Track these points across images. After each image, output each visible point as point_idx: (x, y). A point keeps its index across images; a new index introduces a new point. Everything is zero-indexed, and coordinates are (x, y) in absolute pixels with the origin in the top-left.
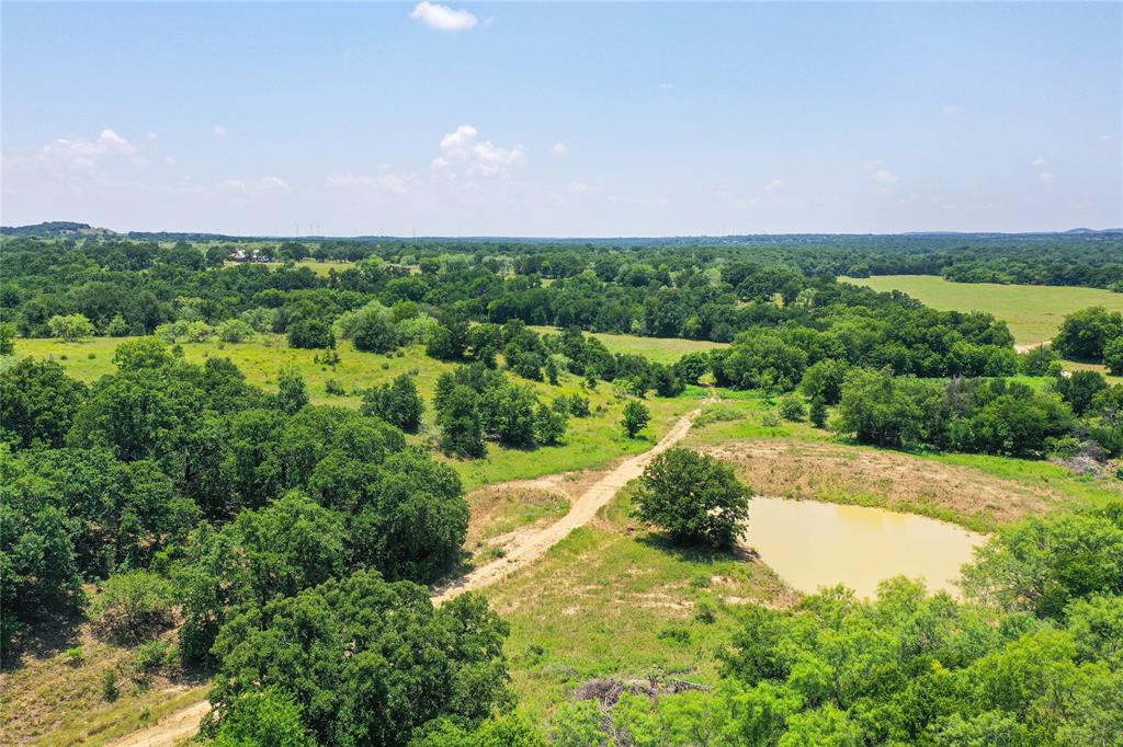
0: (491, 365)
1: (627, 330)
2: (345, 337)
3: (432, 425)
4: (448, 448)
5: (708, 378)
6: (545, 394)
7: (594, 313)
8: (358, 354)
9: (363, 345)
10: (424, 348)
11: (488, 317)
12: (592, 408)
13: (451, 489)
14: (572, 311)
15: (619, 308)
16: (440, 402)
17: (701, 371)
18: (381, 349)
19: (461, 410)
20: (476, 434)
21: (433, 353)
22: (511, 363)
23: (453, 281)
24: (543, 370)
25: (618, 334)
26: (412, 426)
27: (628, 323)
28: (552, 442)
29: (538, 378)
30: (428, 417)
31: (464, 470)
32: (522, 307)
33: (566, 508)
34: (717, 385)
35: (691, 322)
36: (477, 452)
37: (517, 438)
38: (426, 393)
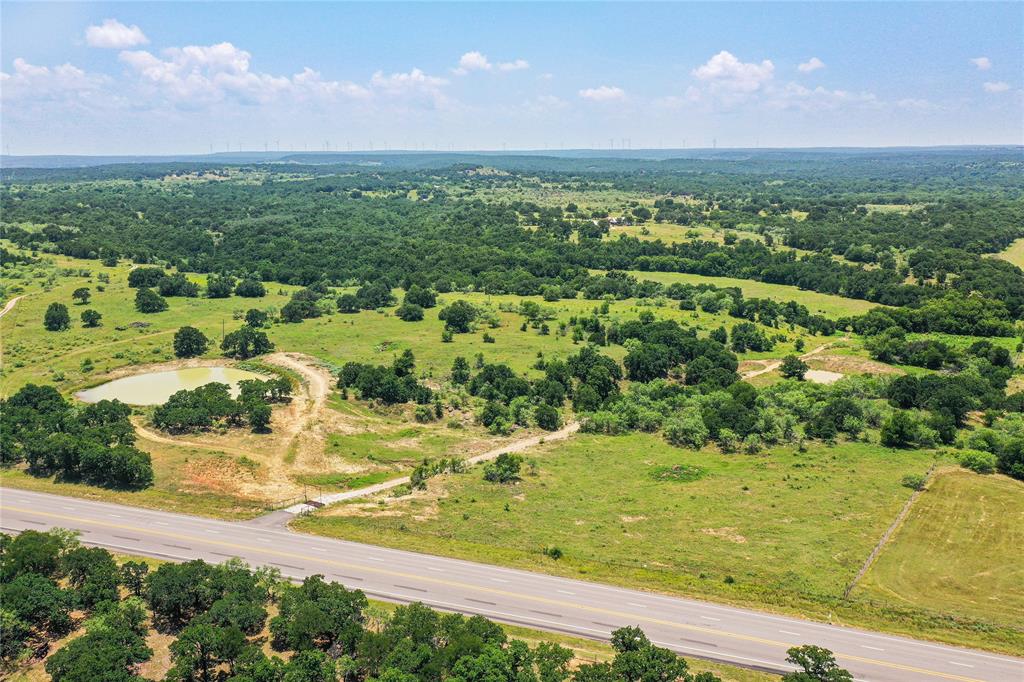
0: (752, 319)
1: (837, 293)
2: (698, 304)
3: (729, 343)
4: (734, 349)
5: (850, 328)
6: (770, 333)
7: (820, 282)
8: (703, 313)
9: (705, 310)
10: (728, 311)
11: (760, 278)
12: (788, 339)
13: (735, 359)
14: (807, 280)
15: (834, 280)
16: (733, 334)
17: (846, 325)
18: (713, 311)
19: (739, 339)
20: (743, 346)
21: (731, 314)
22: (760, 319)
23: (744, 252)
24: (773, 321)
25: (831, 294)
26: (724, 341)
27: (838, 288)
28: (768, 350)
29: (770, 325)
30: (729, 339)
31: (739, 356)
32: (780, 275)
33: (765, 367)
34: (853, 331)
35: (871, 292)
36: (743, 351)
37: (757, 348)
38: (729, 331)
